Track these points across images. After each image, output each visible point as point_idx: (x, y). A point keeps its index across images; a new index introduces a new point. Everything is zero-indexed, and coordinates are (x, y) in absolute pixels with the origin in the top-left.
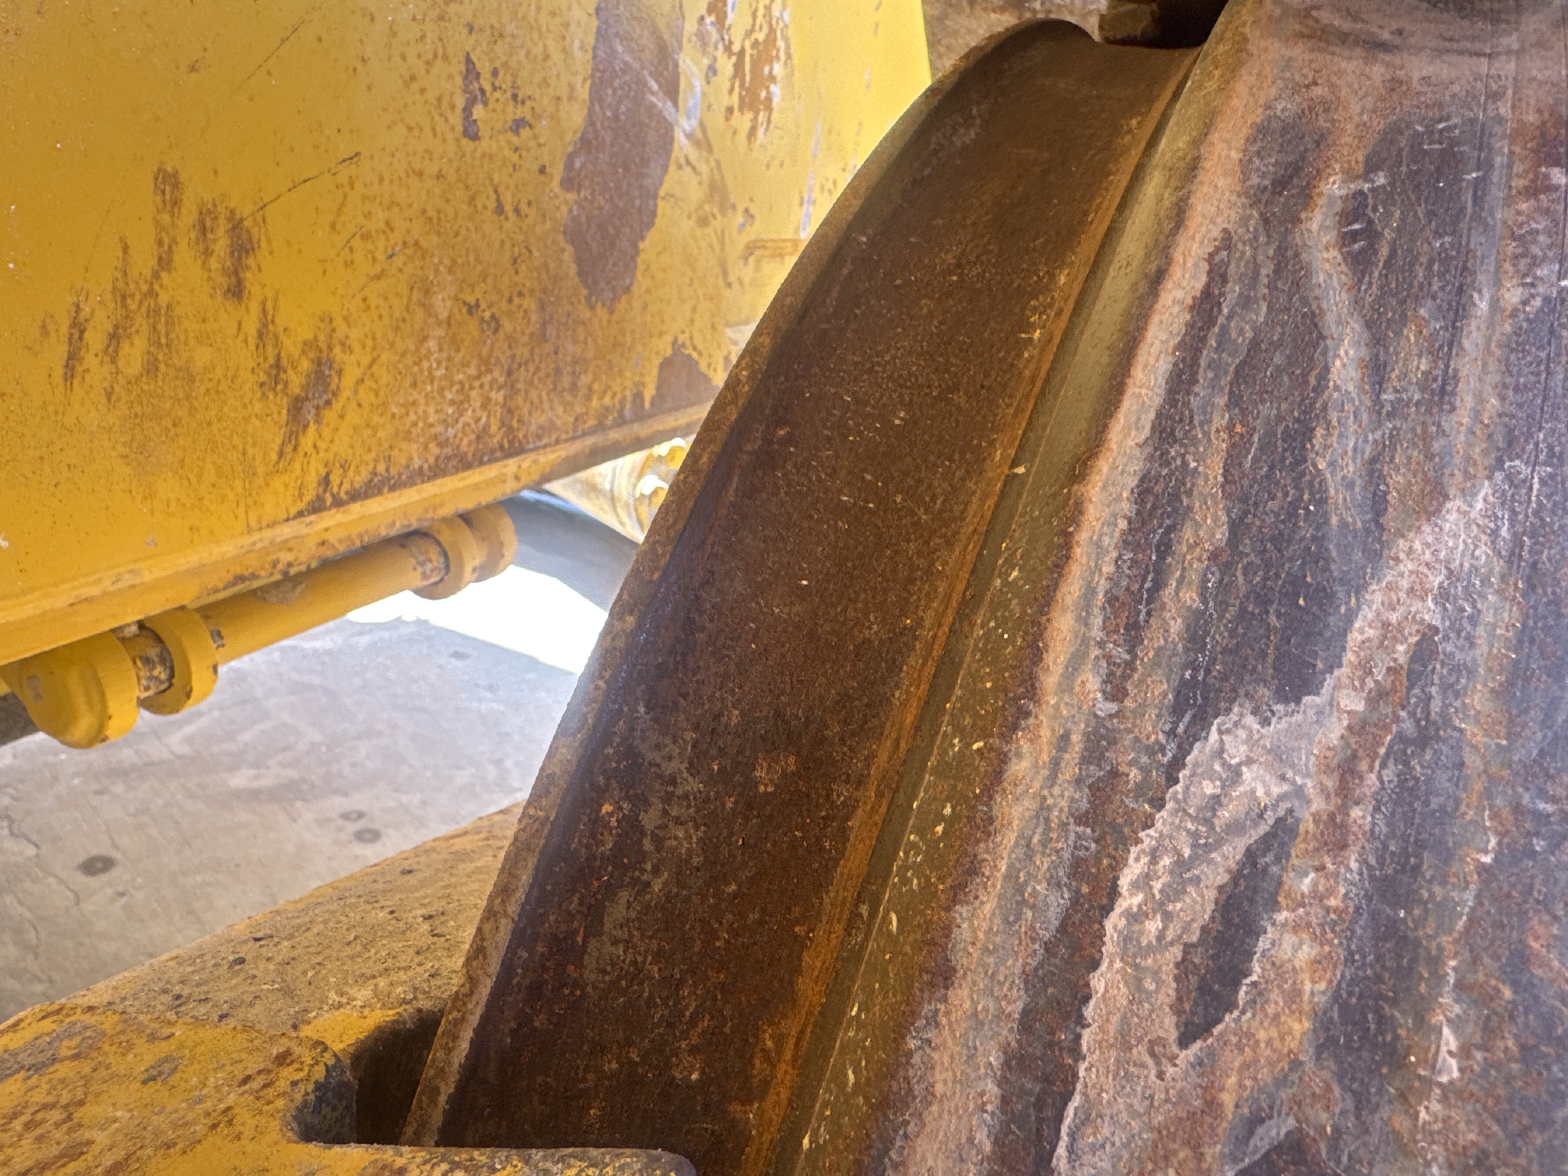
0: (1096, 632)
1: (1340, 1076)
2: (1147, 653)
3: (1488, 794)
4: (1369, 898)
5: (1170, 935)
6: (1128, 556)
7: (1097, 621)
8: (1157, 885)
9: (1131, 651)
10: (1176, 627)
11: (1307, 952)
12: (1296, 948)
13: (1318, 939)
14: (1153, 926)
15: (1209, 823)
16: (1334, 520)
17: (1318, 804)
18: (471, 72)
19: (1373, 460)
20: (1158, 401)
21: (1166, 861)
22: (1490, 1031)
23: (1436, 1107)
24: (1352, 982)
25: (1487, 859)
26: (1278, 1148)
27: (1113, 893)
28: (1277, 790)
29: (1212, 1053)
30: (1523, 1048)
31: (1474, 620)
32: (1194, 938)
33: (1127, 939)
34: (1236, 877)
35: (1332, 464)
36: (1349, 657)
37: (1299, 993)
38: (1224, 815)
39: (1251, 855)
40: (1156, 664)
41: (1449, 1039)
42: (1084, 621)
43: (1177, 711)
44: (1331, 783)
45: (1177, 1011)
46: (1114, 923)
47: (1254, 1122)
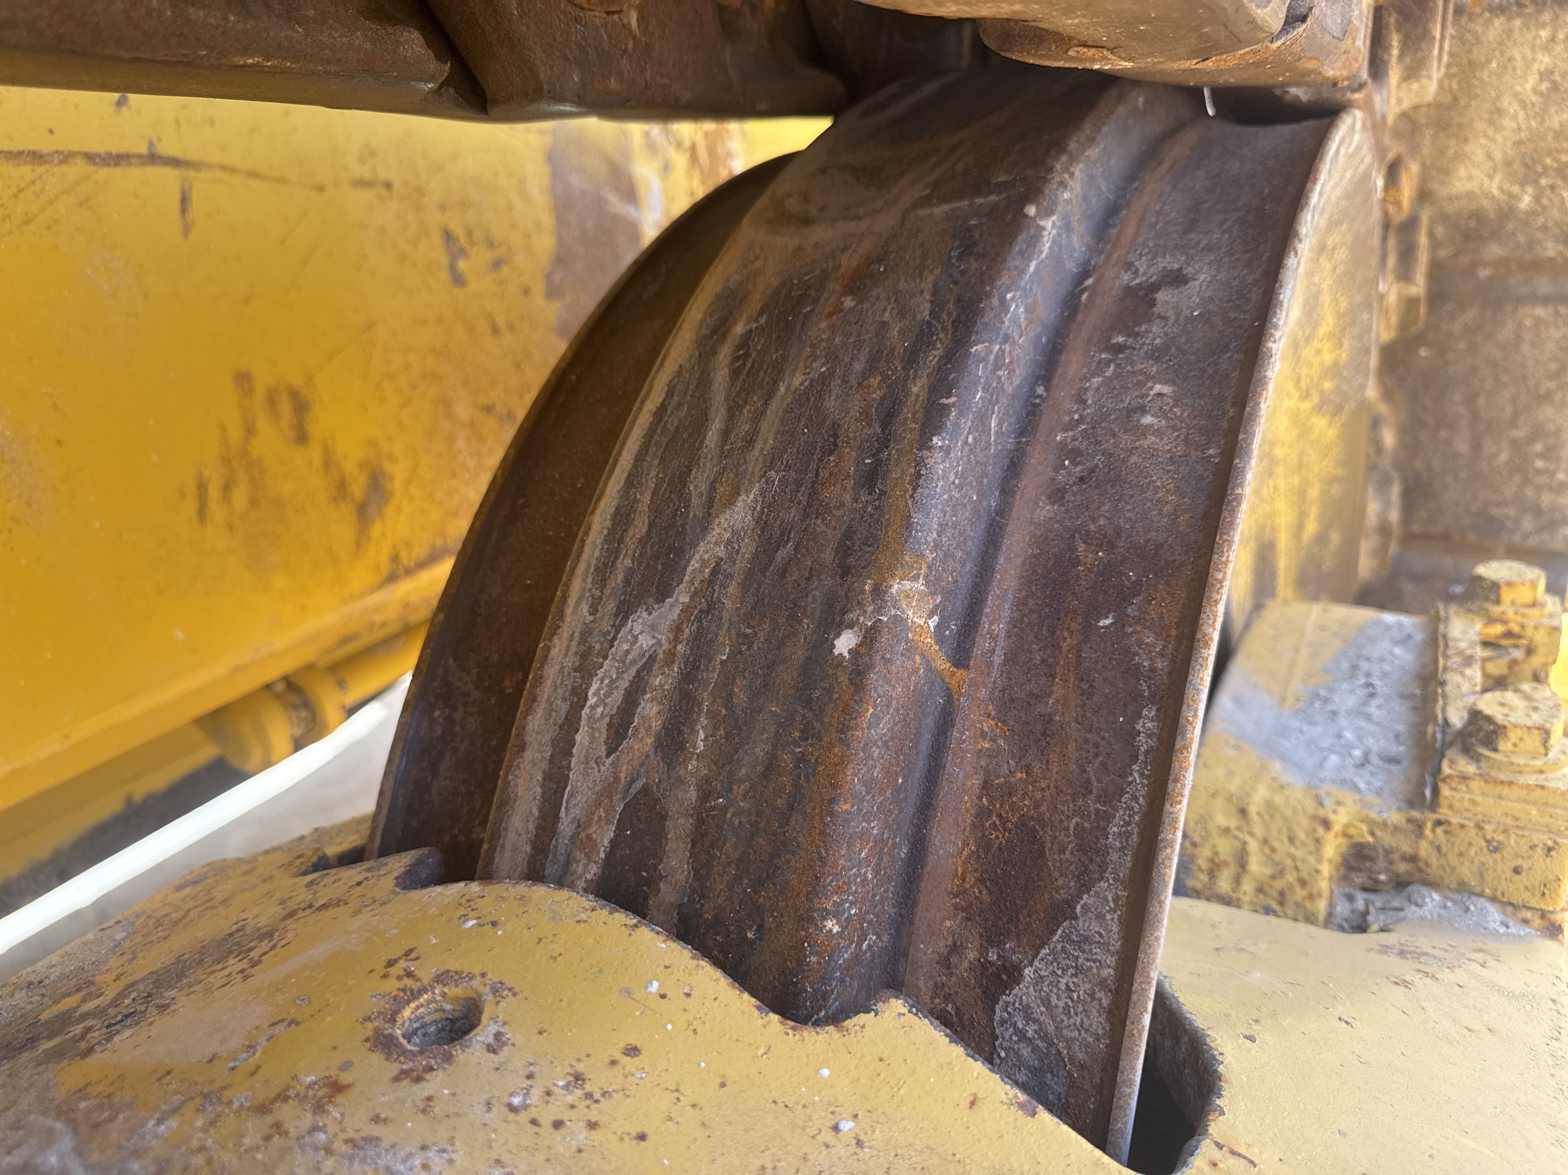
0: (589, 586)
1: (663, 758)
2: (607, 591)
3: (729, 629)
4: (679, 683)
5: (606, 712)
6: (606, 547)
7: (590, 580)
8: (602, 692)
9: (601, 592)
10: (620, 576)
11: (655, 709)
12: (651, 709)
13: (660, 703)
14: (599, 710)
15: (624, 662)
16: (692, 514)
17: (666, 646)
18: (449, 237)
19: (713, 482)
20: (630, 466)
21: (607, 681)
22: (716, 728)
23: (694, 763)
24: (671, 718)
25: (724, 658)
26: (639, 792)
27: (586, 699)
28: (651, 643)
29: (618, 758)
30: (726, 733)
31: (737, 552)
32: (614, 712)
33: (590, 717)
34: (632, 683)
35: (696, 487)
36: (687, 578)
37: (650, 727)
38: (630, 657)
39: (638, 672)
40: (610, 595)
41: (702, 735)
42: (584, 581)
43: (616, 615)
44: (671, 636)
45: (606, 743)
46: (586, 711)
47: (632, 782)
